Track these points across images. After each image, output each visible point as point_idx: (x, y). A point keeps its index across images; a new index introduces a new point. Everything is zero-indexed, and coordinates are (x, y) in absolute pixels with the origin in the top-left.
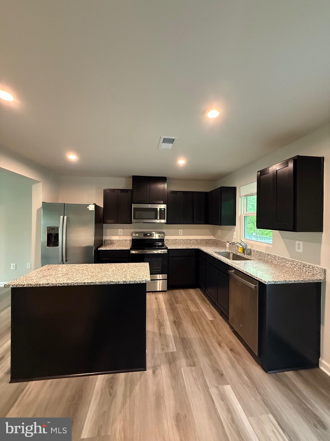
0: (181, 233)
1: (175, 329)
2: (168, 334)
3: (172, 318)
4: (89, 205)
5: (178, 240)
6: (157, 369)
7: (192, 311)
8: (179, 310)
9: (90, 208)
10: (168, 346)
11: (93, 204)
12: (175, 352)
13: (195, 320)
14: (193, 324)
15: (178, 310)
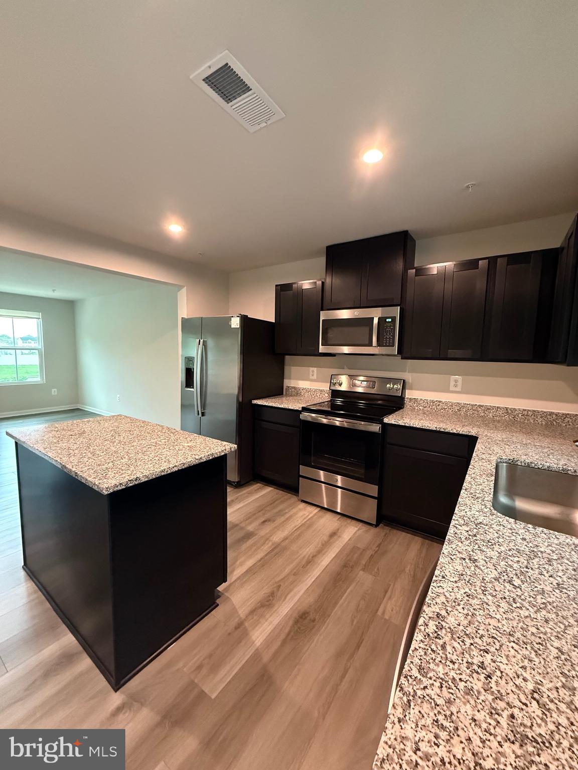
0: (456, 386)
1: (283, 636)
2: (254, 638)
3: (311, 599)
4: (232, 318)
5: (446, 403)
6: (130, 710)
7: (380, 613)
8: (348, 591)
9: (233, 324)
10: (215, 668)
11: (238, 316)
12: (211, 698)
13: (358, 647)
14: (339, 655)
15: (348, 588)
